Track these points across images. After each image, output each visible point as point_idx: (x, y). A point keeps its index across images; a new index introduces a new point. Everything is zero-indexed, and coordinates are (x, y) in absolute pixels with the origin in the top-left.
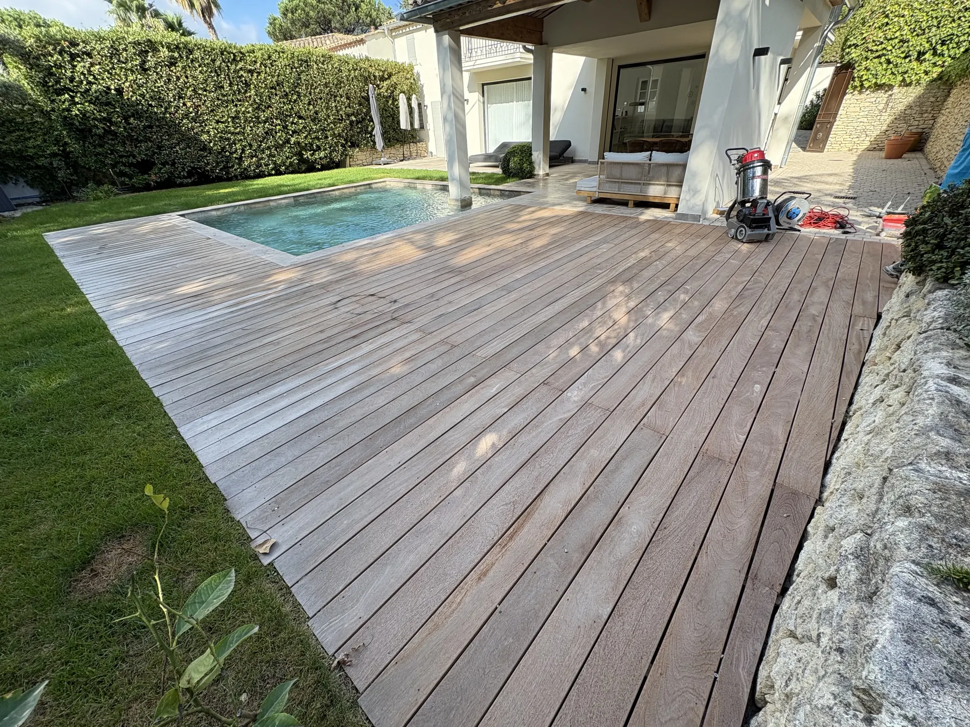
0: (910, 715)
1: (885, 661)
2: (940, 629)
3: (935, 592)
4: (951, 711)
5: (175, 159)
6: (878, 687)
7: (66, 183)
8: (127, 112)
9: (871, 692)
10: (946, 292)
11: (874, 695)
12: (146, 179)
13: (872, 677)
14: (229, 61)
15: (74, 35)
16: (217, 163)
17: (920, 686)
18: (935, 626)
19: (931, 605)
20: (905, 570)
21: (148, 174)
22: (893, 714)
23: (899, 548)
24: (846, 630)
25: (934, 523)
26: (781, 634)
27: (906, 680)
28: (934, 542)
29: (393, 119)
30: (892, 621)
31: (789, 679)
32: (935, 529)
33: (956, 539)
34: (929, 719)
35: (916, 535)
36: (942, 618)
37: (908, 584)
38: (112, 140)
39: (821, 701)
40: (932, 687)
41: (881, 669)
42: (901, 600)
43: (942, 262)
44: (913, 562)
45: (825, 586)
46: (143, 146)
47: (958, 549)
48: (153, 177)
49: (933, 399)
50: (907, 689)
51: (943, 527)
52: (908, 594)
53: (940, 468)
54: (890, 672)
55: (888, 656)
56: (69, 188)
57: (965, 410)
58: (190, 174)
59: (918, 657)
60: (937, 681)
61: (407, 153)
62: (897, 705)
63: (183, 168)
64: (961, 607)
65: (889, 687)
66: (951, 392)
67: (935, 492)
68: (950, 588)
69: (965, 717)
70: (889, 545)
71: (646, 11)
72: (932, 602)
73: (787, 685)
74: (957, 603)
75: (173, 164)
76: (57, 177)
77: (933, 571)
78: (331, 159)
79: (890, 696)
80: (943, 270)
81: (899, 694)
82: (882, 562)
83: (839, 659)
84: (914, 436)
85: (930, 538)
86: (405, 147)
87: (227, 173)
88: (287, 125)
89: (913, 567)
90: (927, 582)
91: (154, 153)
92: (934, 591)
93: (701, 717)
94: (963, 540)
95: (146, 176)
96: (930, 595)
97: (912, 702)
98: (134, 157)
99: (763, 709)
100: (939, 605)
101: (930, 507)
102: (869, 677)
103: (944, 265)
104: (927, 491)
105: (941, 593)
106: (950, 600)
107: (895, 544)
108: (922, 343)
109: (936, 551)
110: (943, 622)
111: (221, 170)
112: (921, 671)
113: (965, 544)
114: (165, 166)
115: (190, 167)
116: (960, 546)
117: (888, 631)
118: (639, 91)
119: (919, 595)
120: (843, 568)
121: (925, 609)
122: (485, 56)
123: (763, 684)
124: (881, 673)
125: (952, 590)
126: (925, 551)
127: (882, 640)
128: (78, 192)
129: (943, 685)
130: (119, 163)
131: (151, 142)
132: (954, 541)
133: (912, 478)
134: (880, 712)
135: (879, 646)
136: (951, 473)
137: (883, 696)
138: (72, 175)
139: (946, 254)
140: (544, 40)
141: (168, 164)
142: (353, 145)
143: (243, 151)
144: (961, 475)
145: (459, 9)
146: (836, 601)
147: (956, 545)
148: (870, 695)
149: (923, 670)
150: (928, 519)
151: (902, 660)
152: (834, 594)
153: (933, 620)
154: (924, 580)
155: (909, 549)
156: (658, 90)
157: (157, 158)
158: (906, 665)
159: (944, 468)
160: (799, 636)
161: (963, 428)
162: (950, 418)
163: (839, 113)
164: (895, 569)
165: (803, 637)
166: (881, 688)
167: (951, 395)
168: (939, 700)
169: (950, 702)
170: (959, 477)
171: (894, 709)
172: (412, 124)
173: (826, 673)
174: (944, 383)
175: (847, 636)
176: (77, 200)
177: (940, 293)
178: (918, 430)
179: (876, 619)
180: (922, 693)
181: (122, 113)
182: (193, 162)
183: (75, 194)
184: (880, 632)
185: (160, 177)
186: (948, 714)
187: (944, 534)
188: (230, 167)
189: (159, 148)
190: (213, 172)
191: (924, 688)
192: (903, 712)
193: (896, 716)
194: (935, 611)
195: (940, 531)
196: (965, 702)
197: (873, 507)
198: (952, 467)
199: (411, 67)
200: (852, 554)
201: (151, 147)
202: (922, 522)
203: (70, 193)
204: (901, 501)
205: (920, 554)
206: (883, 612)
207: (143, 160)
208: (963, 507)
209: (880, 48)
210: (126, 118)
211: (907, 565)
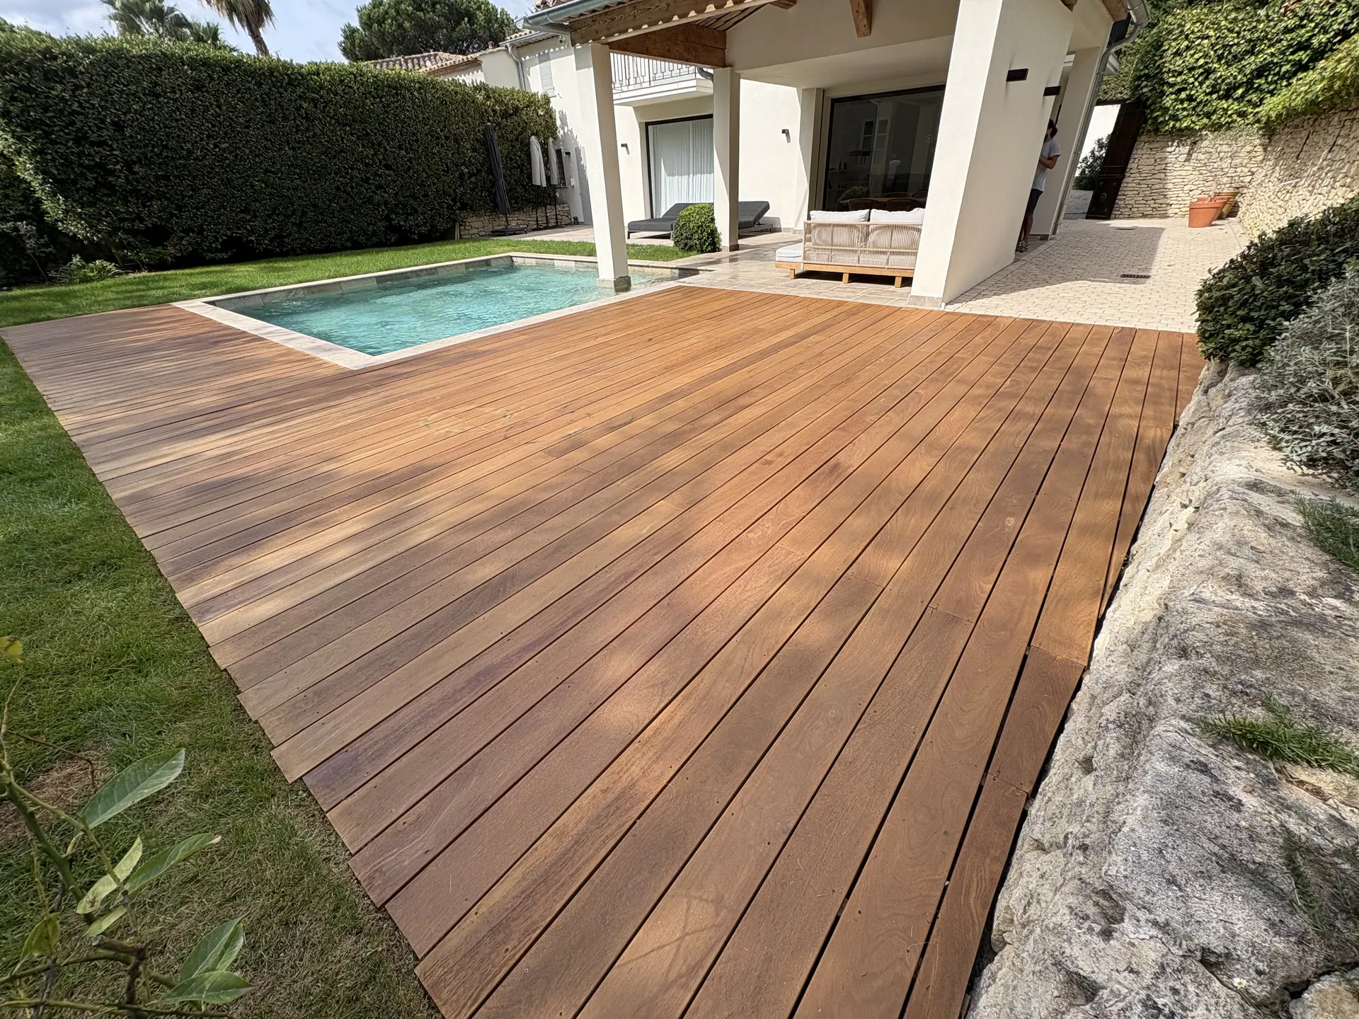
0: (1161, 920)
1: (1133, 849)
2: (1212, 803)
3: (1210, 755)
4: (1219, 911)
5: (202, 225)
6: (1121, 885)
7: (39, 258)
8: (130, 156)
9: (1111, 893)
10: (1251, 378)
11: (1114, 896)
12: (159, 253)
13: (1113, 872)
14: (281, 86)
15: (49, 43)
16: (266, 230)
17: (1178, 878)
18: (1206, 799)
19: (1202, 772)
20: (1171, 728)
21: (164, 246)
22: (1138, 921)
23: (1166, 701)
24: (1094, 820)
25: (1214, 665)
26: (1026, 846)
27: (1159, 872)
28: (1212, 690)
29: (522, 172)
30: (1146, 796)
31: (1029, 904)
32: (1216, 673)
33: (1243, 685)
34: (1187, 924)
35: (1188, 682)
36: (1217, 788)
37: (1174, 747)
38: (109, 196)
39: (1054, 919)
40: (1196, 880)
41: (1126, 860)
42: (1162, 767)
43: (1247, 339)
44: (1183, 717)
45: (1080, 773)
46: (156, 205)
47: (1245, 698)
48: (171, 250)
49: (1225, 509)
50: (1160, 884)
51: (1226, 670)
52: (1172, 758)
53: (1228, 597)
54: (1139, 863)
55: (1138, 841)
56: (44, 266)
57: (1267, 522)
58: (226, 246)
59: (1178, 842)
60: (1202, 872)
61: (542, 220)
62: (1145, 908)
63: (215, 237)
64: (1243, 774)
65: (1135, 883)
66: (1250, 500)
67: (1218, 626)
68: (1230, 748)
69: (1239, 919)
70: (1154, 699)
71: (865, 22)
72: (1204, 769)
73: (1025, 912)
74: (1238, 768)
75: (201, 231)
76: (24, 249)
77: (1207, 728)
78: (433, 226)
79: (1136, 896)
80: (1249, 349)
81: (1148, 891)
82: (1145, 723)
83: (1081, 859)
84: (1198, 558)
85: (1208, 685)
86: (540, 211)
87: (280, 245)
88: (369, 179)
89: (1183, 724)
90: (1199, 742)
91: (172, 215)
92: (1207, 754)
93: (913, 970)
94: (1251, 686)
95: (159, 249)
96: (1202, 759)
97: (1166, 903)
98: (142, 221)
99: (1000, 953)
100: (1213, 771)
101: (1211, 645)
102: (1110, 873)
103: (1250, 343)
104: (1208, 625)
105: (1217, 756)
106: (1228, 764)
107: (1162, 696)
108: (1218, 443)
109: (1214, 701)
110: (1217, 794)
111: (271, 240)
112: (1181, 860)
113: (1253, 690)
114: (188, 235)
115: (226, 235)
116: (1247, 694)
117: (1139, 809)
118: (862, 136)
119: (1187, 760)
120: (1100, 743)
121: (1194, 777)
122: (648, 85)
123: (1000, 919)
124: (1125, 865)
125: (1233, 752)
126: (1200, 702)
127: (1131, 821)
128: (57, 271)
129: (1210, 877)
130: (119, 229)
131: (166, 198)
132: (1240, 687)
133: (1190, 610)
134: (1122, 920)
135: (1125, 829)
136: (1243, 603)
137: (1127, 896)
138: (47, 246)
139: (1252, 328)
140: (727, 62)
141: (193, 232)
142: (464, 207)
143: (304, 214)
144: (1256, 604)
145: (606, 13)
146: (1090, 788)
147: (1242, 692)
148: (1111, 897)
149: (1184, 858)
150: (1208, 662)
151: (1155, 845)
152: (1089, 781)
153: (1203, 792)
154: (1195, 740)
155: (1178, 701)
156: (887, 135)
157: (176, 223)
158: (1161, 852)
159: (1234, 597)
160: (1047, 845)
161: (1263, 545)
162: (1245, 532)
163: (1129, 166)
164: (1159, 728)
165: (1051, 845)
166: (1123, 886)
167: (1250, 504)
168: (1203, 897)
169: (1219, 899)
170: (1253, 607)
171: (1140, 914)
172: (548, 178)
173: (1065, 879)
174: (1241, 490)
175: (1094, 828)
176: (55, 283)
177: (1244, 380)
178: (1203, 550)
179: (1128, 797)
180: (1181, 890)
181: (122, 158)
182: (229, 229)
183: (53, 274)
184: (1131, 811)
185: (180, 251)
186: (1215, 916)
187: (1227, 679)
188: (285, 237)
189: (179, 208)
190: (261, 244)
191: (1184, 882)
192: (1152, 917)
193: (1143, 923)
194: (1207, 779)
195: (1222, 676)
196: (1240, 899)
197: (1143, 658)
198: (1245, 594)
199: (547, 100)
200: (1114, 722)
201: (168, 206)
202: (1197, 665)
203: (45, 272)
204: (1175, 642)
205: (1193, 707)
206: (1138, 786)
207: (154, 225)
208: (1255, 644)
209: (1179, 79)
210: (129, 166)
211: (1174, 722)
